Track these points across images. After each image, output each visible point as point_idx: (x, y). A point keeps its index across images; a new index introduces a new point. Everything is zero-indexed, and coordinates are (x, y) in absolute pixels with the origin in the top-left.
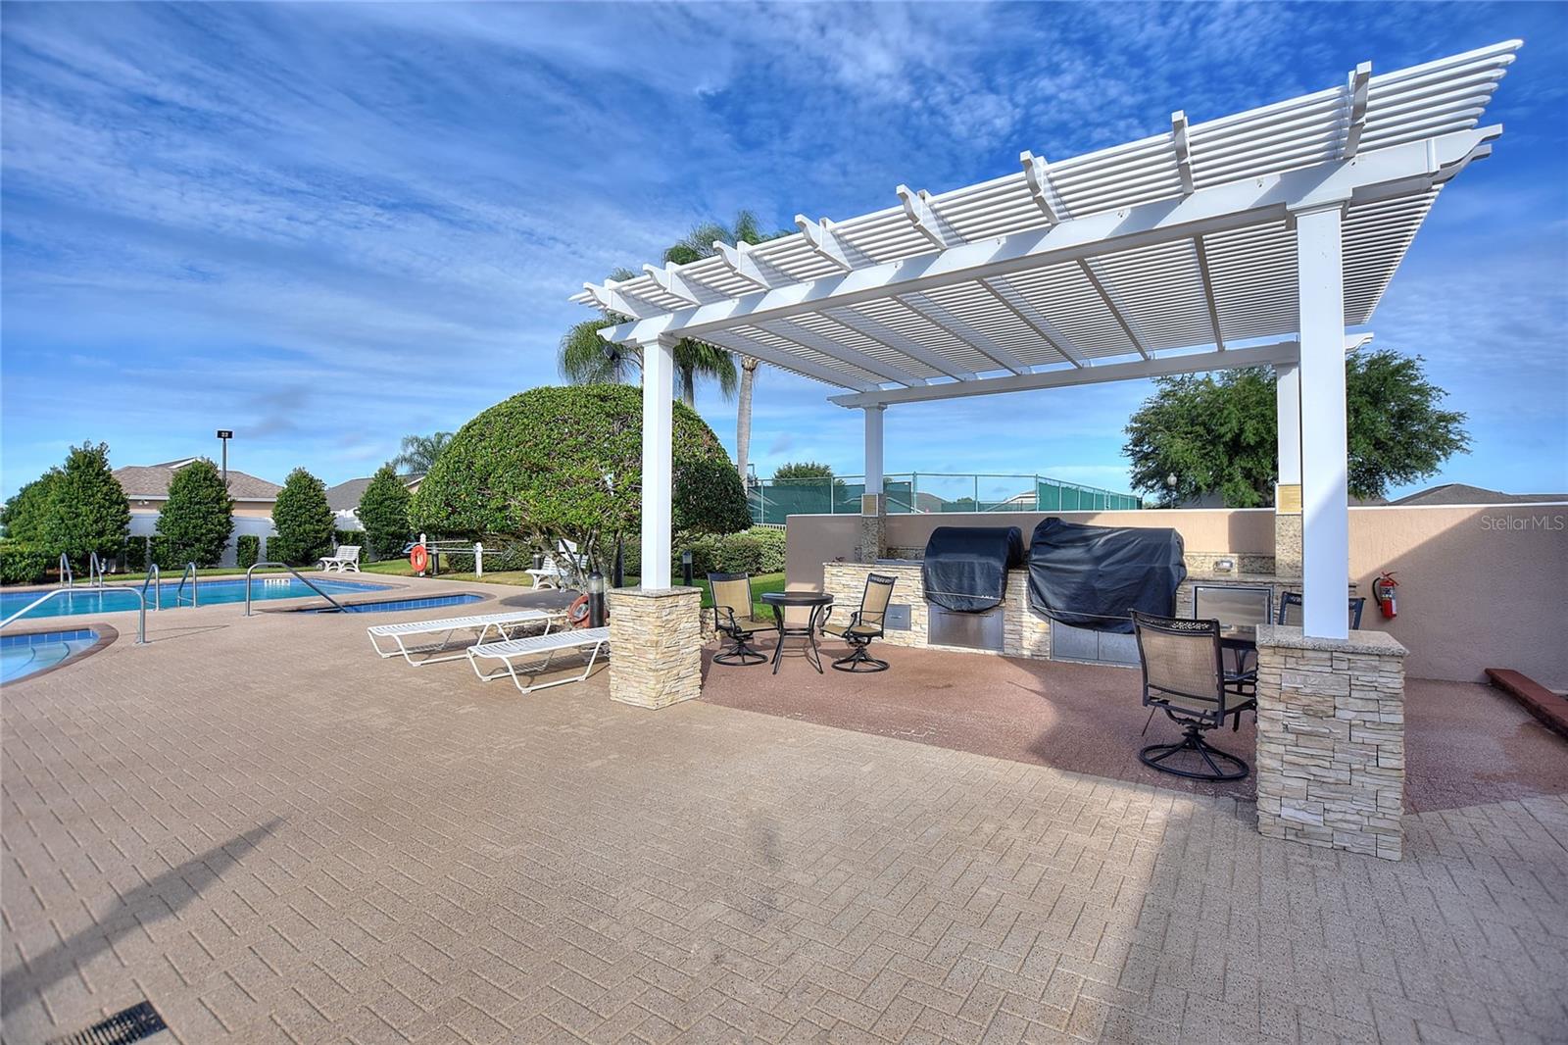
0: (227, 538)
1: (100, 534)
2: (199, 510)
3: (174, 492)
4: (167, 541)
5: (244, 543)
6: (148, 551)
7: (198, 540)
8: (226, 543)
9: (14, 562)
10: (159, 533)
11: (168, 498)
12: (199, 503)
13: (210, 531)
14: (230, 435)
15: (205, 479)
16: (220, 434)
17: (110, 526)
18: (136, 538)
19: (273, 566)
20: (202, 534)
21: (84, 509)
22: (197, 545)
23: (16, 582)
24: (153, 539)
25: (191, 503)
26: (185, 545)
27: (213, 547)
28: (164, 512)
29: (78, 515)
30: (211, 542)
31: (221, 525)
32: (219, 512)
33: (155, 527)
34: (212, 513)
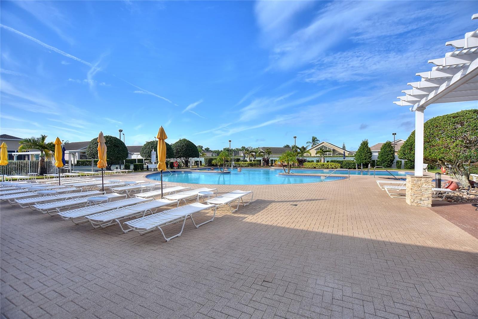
0: (393, 161)
1: (365, 159)
2: (386, 154)
3: (381, 149)
4: (379, 161)
5: (398, 162)
6: (376, 163)
7: (386, 161)
8: (393, 162)
9: (351, 165)
10: (378, 159)
11: (380, 151)
12: (386, 152)
13: (389, 159)
14: (396, 134)
15: (388, 146)
16: (393, 134)
17: (367, 158)
18: (373, 160)
19: (379, 168)
20: (387, 160)
21: (363, 154)
22: (386, 162)
23: (351, 169)
24: (377, 161)
25: (384, 152)
26: (383, 162)
27: (389, 163)
28: (379, 154)
29: (362, 155)
30: (389, 161)
31: (391, 157)
32: (391, 154)
33: (377, 158)
34: (389, 154)
